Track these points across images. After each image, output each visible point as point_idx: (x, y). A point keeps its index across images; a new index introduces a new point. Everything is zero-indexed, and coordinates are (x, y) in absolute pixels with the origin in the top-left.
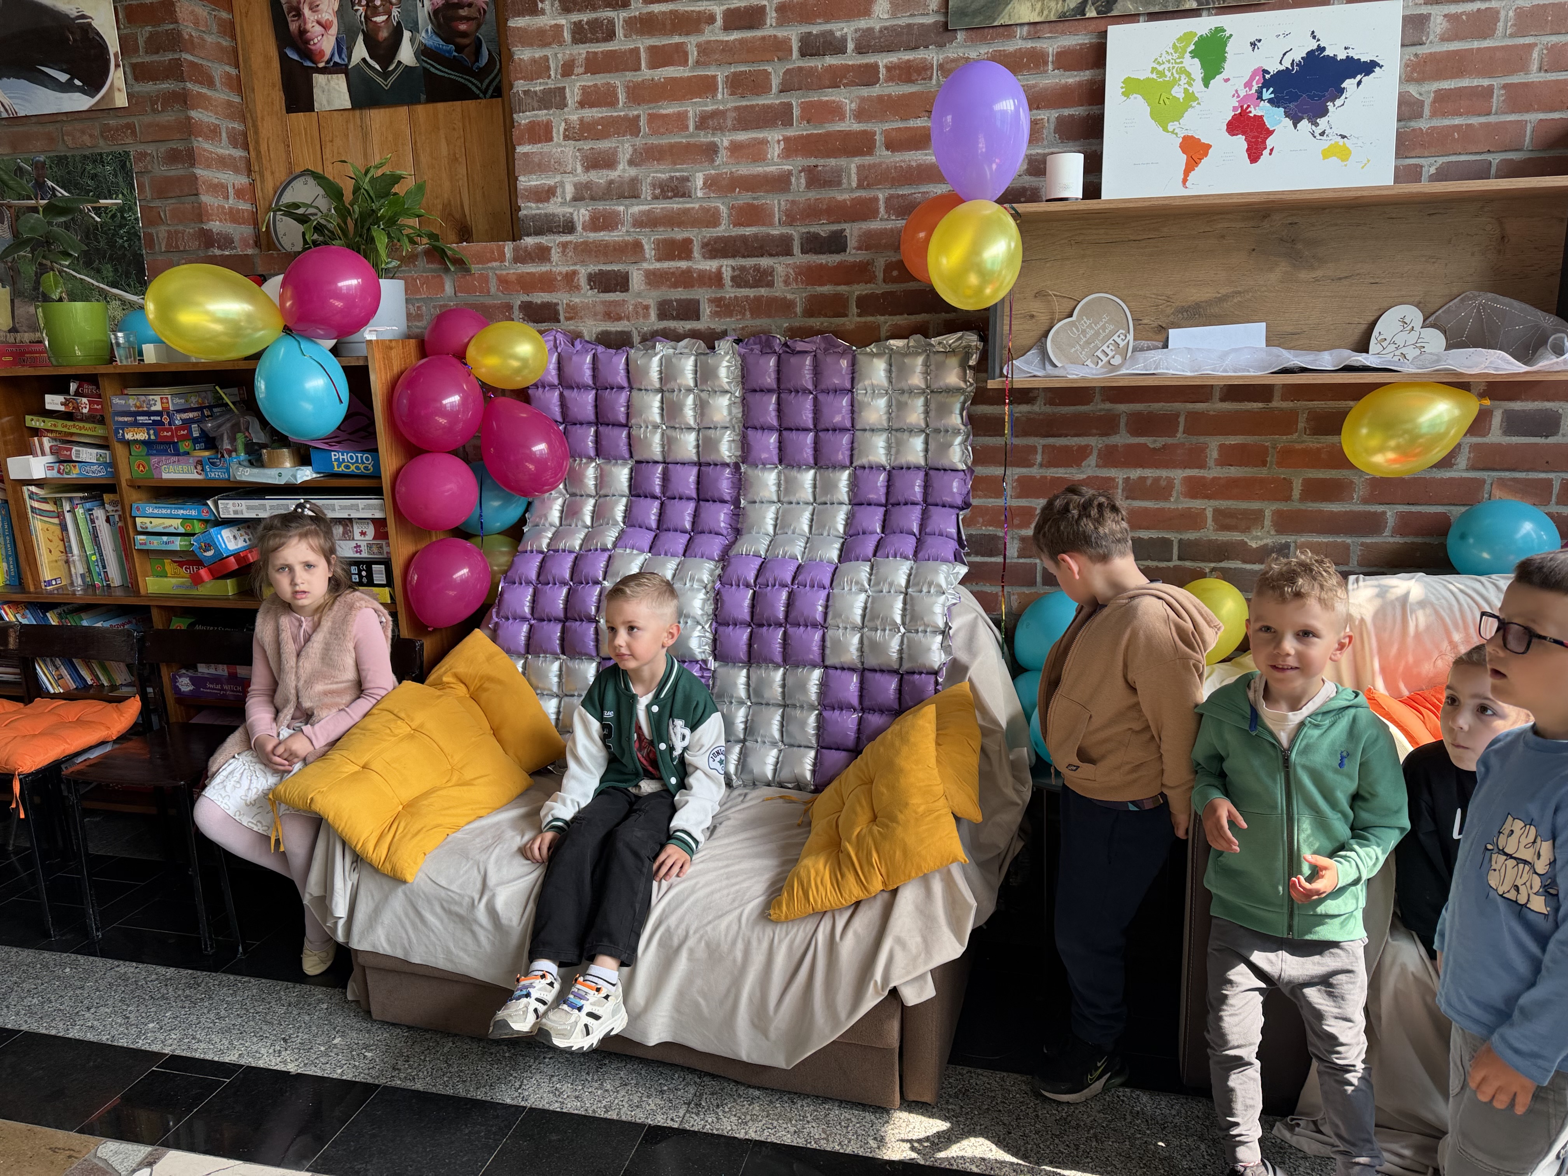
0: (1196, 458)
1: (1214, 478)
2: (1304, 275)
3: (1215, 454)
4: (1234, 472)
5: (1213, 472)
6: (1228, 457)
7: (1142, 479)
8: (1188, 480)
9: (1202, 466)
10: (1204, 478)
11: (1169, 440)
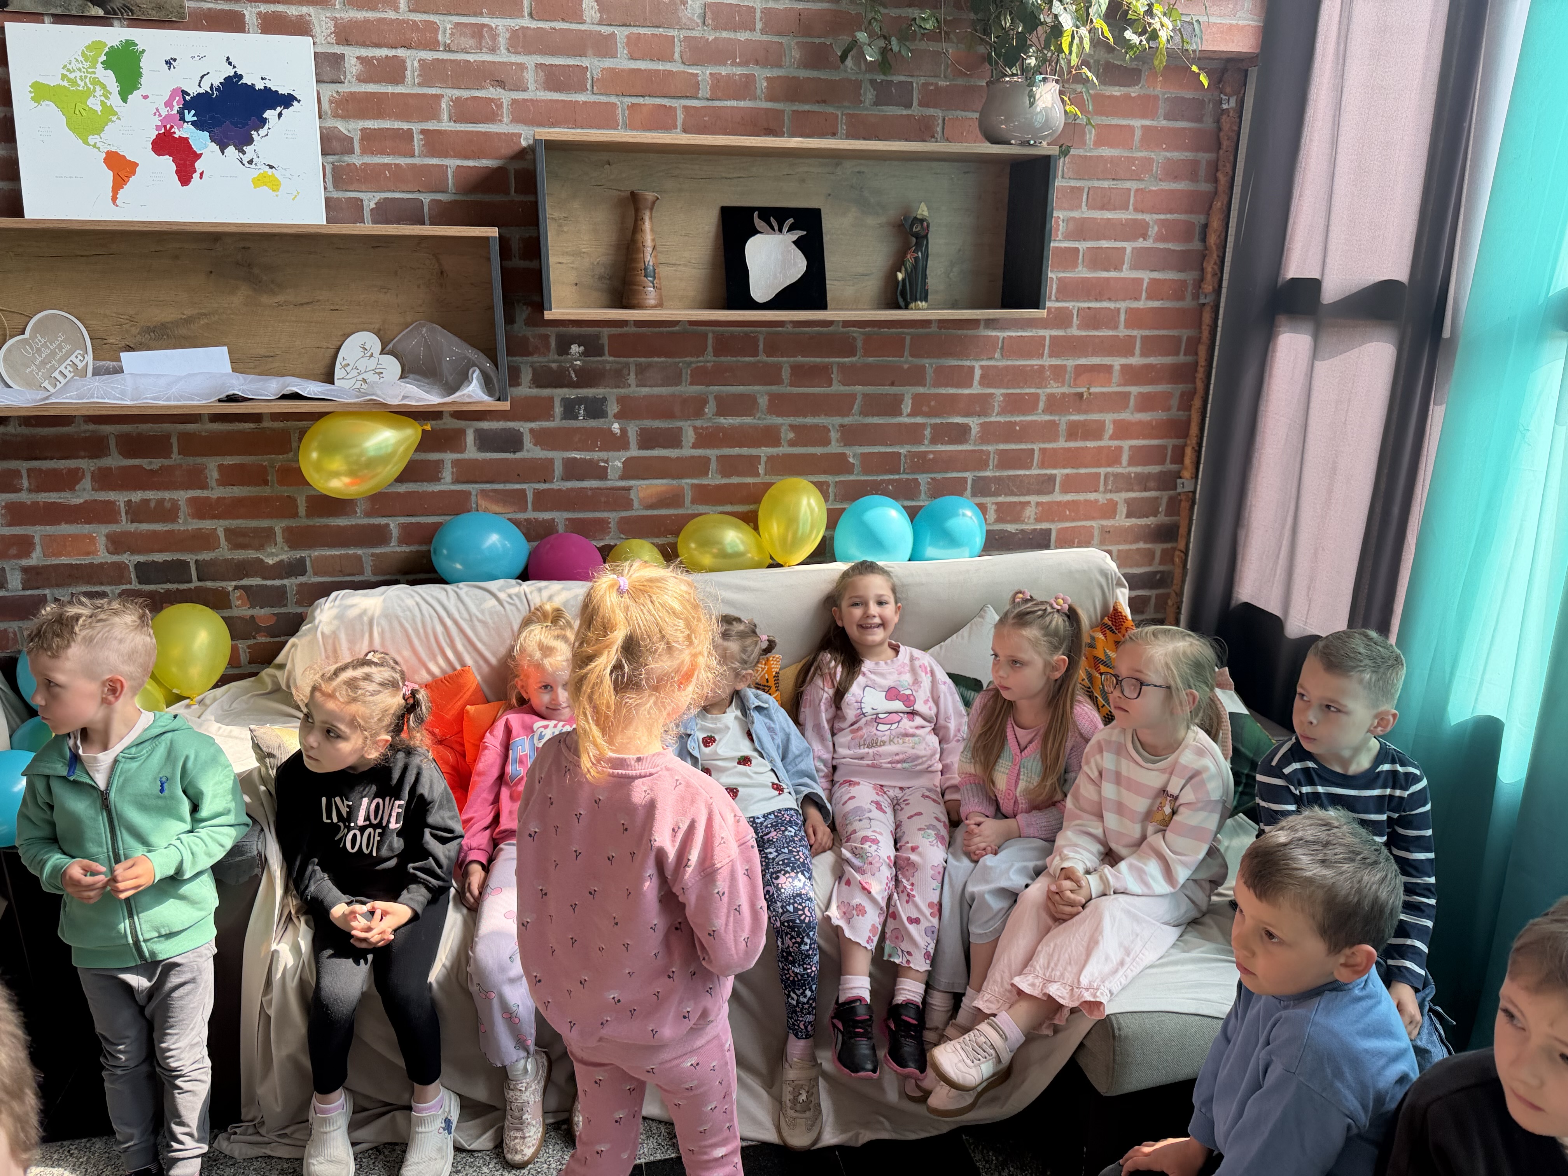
0: (196, 479)
1: (219, 498)
2: (265, 299)
3: (216, 475)
4: (237, 491)
5: (216, 492)
6: (229, 477)
7: (146, 501)
8: (192, 501)
9: (204, 486)
10: (208, 498)
11: (166, 462)
